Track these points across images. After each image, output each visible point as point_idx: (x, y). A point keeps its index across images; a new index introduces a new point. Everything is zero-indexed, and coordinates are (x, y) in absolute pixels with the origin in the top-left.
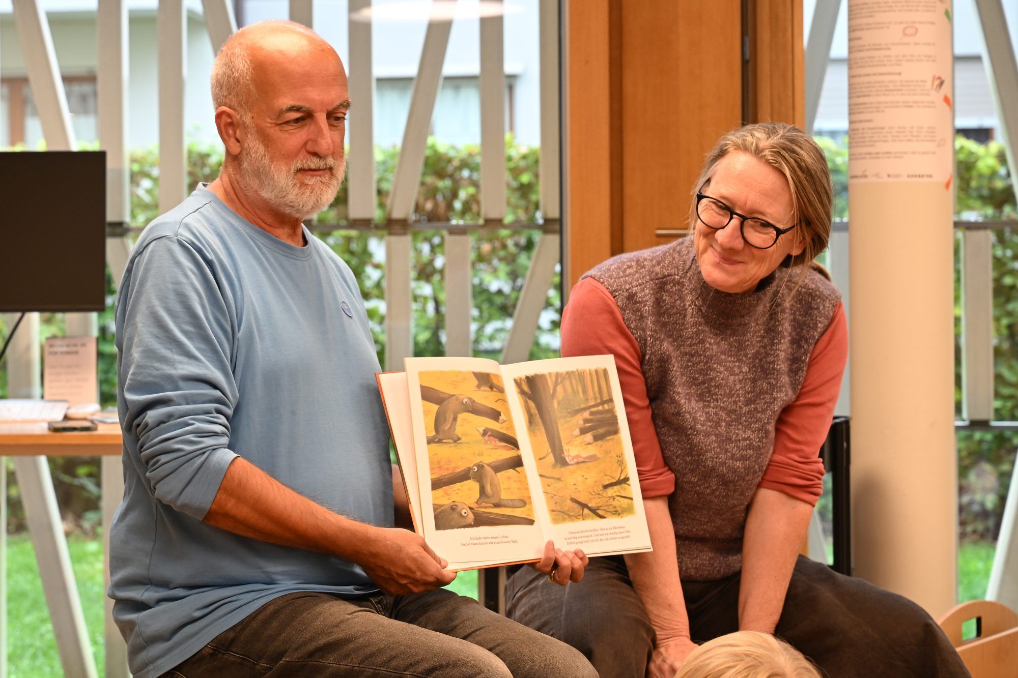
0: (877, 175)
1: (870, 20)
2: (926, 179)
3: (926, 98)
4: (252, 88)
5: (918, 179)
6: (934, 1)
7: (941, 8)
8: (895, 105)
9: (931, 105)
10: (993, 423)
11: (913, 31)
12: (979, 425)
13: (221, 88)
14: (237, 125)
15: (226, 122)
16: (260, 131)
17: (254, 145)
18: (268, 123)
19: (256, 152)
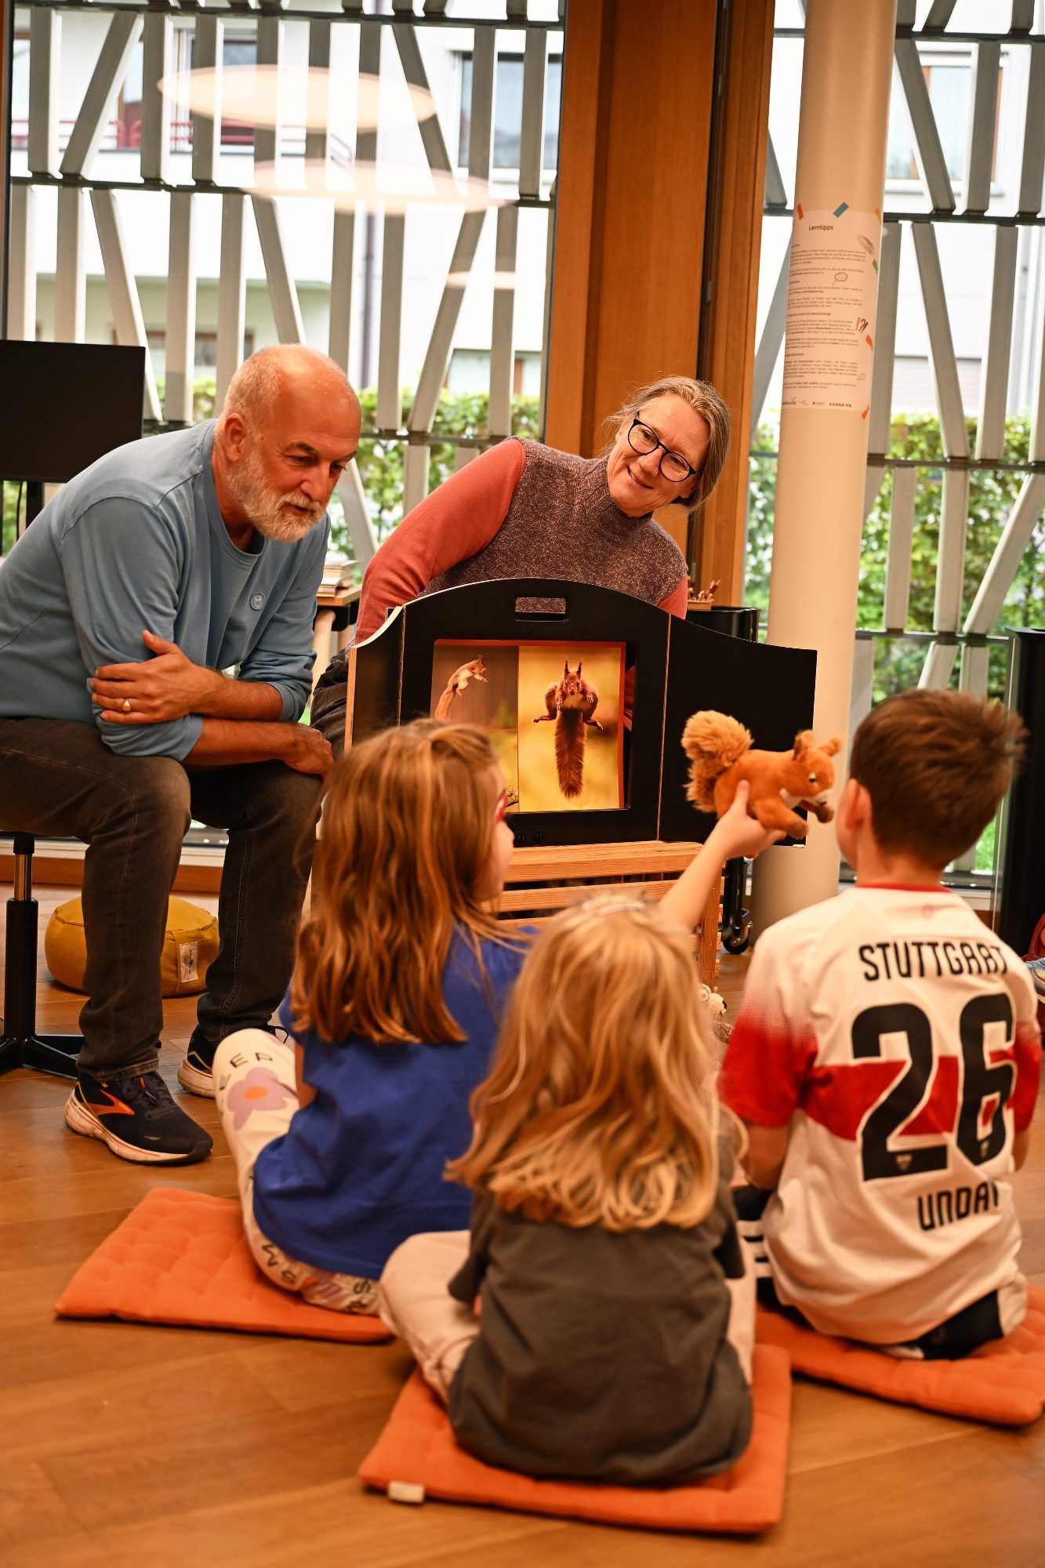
0: (804, 402)
1: (808, 266)
2: (845, 408)
3: (849, 337)
4: (272, 412)
5: (838, 407)
6: (864, 250)
7: (869, 259)
8: (823, 342)
9: (854, 343)
10: (906, 632)
11: (843, 277)
12: (894, 633)
13: (242, 396)
14: (244, 436)
15: (234, 429)
16: (265, 454)
17: (254, 461)
18: (275, 451)
19: (255, 471)
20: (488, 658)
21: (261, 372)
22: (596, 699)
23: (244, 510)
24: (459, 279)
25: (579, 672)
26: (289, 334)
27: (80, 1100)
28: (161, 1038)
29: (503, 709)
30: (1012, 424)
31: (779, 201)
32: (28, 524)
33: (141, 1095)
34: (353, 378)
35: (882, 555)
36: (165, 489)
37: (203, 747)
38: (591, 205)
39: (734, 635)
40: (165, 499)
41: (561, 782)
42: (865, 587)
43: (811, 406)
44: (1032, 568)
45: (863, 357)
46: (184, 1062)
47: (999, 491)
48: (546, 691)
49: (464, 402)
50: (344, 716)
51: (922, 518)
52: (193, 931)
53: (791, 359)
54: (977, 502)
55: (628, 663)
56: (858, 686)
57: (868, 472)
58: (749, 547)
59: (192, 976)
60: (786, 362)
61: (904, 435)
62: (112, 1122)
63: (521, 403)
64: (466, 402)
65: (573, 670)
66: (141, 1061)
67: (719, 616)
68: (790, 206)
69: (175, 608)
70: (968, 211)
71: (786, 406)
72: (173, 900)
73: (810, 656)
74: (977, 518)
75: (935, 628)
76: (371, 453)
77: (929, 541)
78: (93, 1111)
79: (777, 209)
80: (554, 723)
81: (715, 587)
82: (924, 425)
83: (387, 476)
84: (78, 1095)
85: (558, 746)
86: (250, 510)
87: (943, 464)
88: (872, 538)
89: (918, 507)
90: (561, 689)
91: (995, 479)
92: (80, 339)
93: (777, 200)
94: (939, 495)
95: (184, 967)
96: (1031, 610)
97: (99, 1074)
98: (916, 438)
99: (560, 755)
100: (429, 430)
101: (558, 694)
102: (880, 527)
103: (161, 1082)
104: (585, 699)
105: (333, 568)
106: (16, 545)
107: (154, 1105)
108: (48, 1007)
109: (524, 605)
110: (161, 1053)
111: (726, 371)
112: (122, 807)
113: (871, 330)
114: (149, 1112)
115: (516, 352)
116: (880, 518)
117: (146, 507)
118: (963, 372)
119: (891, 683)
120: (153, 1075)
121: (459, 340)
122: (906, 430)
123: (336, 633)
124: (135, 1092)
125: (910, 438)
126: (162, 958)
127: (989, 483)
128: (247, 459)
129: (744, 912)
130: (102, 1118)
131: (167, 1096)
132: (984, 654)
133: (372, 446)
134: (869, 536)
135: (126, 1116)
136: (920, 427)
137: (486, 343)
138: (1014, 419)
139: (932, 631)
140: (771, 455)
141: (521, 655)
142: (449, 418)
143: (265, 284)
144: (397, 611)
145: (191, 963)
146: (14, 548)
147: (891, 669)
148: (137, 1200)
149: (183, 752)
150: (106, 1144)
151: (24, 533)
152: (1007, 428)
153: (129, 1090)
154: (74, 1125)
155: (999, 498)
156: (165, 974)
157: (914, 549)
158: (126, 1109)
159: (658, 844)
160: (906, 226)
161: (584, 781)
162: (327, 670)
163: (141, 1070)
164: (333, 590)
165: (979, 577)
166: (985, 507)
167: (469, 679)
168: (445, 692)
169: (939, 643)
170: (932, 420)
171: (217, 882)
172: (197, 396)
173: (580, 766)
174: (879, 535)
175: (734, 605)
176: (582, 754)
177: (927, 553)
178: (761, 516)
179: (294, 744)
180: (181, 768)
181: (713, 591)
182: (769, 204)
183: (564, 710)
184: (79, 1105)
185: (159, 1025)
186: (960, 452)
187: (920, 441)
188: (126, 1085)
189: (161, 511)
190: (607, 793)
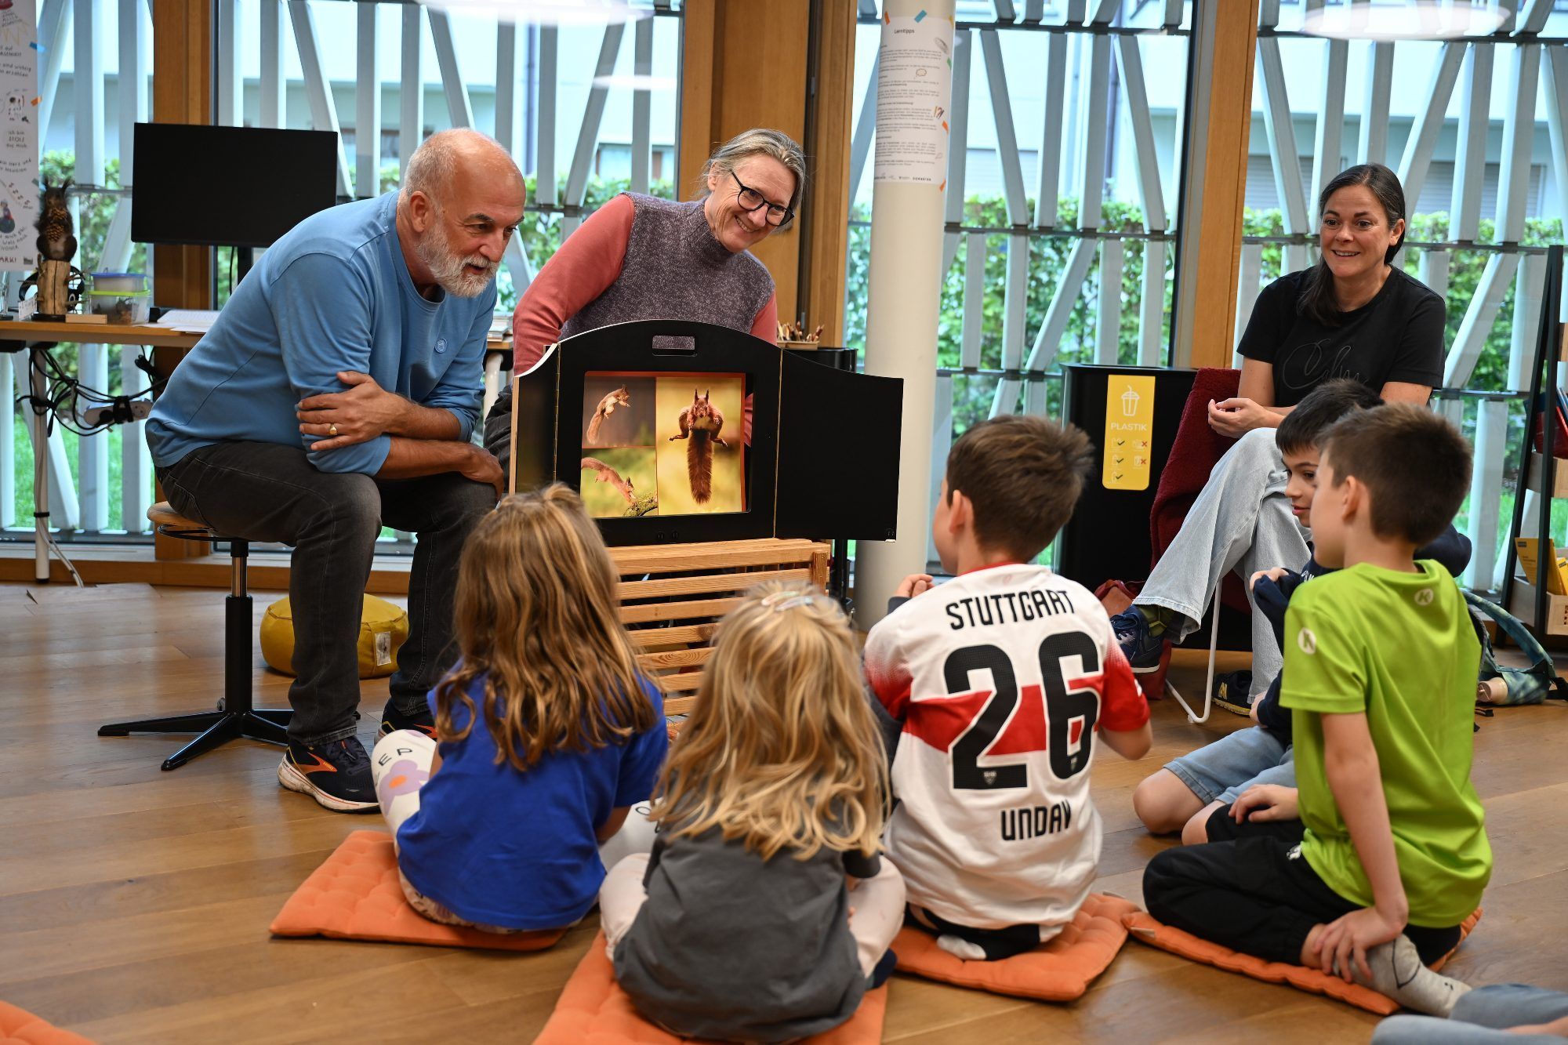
0: (892, 177)
1: (894, 63)
2: (926, 181)
3: (929, 123)
4: (451, 189)
5: (920, 181)
6: (939, 50)
7: (944, 57)
8: (907, 126)
9: (933, 128)
10: (980, 370)
11: (923, 72)
12: (970, 370)
13: (422, 175)
14: (427, 210)
15: (418, 204)
16: (448, 225)
17: (439, 233)
18: (456, 222)
19: (439, 240)
20: (630, 387)
21: (438, 154)
22: (721, 421)
23: (430, 271)
24: (603, 81)
25: (707, 398)
26: (460, 120)
27: (291, 762)
28: (359, 710)
29: (643, 429)
30: (1066, 203)
31: (870, 11)
32: (240, 280)
33: (342, 755)
34: (518, 157)
35: (961, 312)
36: (357, 245)
37: (392, 463)
38: (713, 13)
39: (837, 366)
40: (356, 253)
41: (693, 490)
42: (947, 338)
43: (898, 180)
44: (1083, 321)
45: (941, 140)
46: (379, 731)
47: (1056, 257)
48: (679, 415)
49: (612, 185)
50: (509, 443)
51: (994, 281)
52: (386, 623)
53: (881, 141)
54: (1038, 267)
55: (747, 392)
56: (940, 415)
57: (945, 237)
58: (851, 306)
59: (387, 661)
60: (877, 144)
61: (977, 212)
62: (318, 779)
63: (660, 186)
64: (614, 186)
65: (702, 397)
66: (340, 728)
67: (824, 355)
68: (879, 16)
69: (369, 346)
70: (1026, 20)
71: (877, 181)
72: (367, 598)
73: (898, 383)
74: (1038, 280)
75: (1003, 366)
76: (534, 230)
77: (999, 300)
78: (302, 770)
79: (869, 18)
80: (686, 441)
81: (821, 331)
82: (994, 203)
83: (548, 249)
84: (289, 759)
85: (690, 460)
86: (435, 272)
87: (1008, 231)
88: (953, 297)
89: (988, 272)
90: (692, 412)
91: (1053, 247)
92: (282, 124)
93: (869, 11)
94: (1005, 261)
95: (379, 653)
96: (1083, 356)
97: (306, 740)
98: (987, 215)
99: (692, 467)
100: (581, 204)
101: (690, 417)
102: (959, 288)
103: (359, 745)
104: (712, 421)
105: (500, 318)
106: (229, 298)
107: (353, 763)
108: (264, 688)
109: (661, 342)
110: (359, 724)
111: (827, 151)
112: (322, 515)
113: (947, 117)
114: (349, 769)
115: (653, 146)
116: (959, 281)
117: (341, 261)
118: (1025, 162)
119: (970, 418)
120: (352, 738)
121: (603, 135)
122: (979, 207)
123: (504, 373)
124: (338, 753)
125: (983, 214)
126: (359, 644)
127: (1048, 251)
128: (432, 230)
129: (847, 601)
130: (309, 776)
131: (364, 756)
132: (1042, 388)
133: (535, 223)
134: (950, 296)
135: (330, 773)
136: (990, 206)
137: (627, 138)
138: (1068, 198)
139: (999, 368)
140: (865, 224)
141: (658, 385)
142: (599, 199)
143: (441, 88)
144: (553, 347)
145: (385, 649)
146: (227, 300)
147: (969, 407)
148: (340, 842)
149: (375, 468)
150: (314, 798)
151: (236, 288)
152: (1062, 205)
153: (332, 752)
154: (287, 783)
155: (1055, 264)
156: (361, 659)
157: (986, 307)
158: (331, 768)
159: (774, 541)
160: (976, 32)
161: (712, 490)
162: (496, 402)
163: (342, 735)
164: (501, 336)
165: (1037, 328)
166: (1045, 271)
167: (615, 405)
168: (595, 415)
169: (1007, 379)
170: (1001, 199)
171: (406, 585)
172: (384, 182)
173: (708, 477)
174: (958, 295)
175: (836, 346)
176: (710, 466)
177: (997, 310)
178: (861, 280)
179: (470, 458)
180: (372, 483)
181: (818, 334)
182: (862, 14)
183: (695, 430)
184: (290, 766)
185: (356, 698)
186: (1022, 221)
187: (991, 217)
188: (330, 748)
189: (353, 264)
190: (732, 499)
